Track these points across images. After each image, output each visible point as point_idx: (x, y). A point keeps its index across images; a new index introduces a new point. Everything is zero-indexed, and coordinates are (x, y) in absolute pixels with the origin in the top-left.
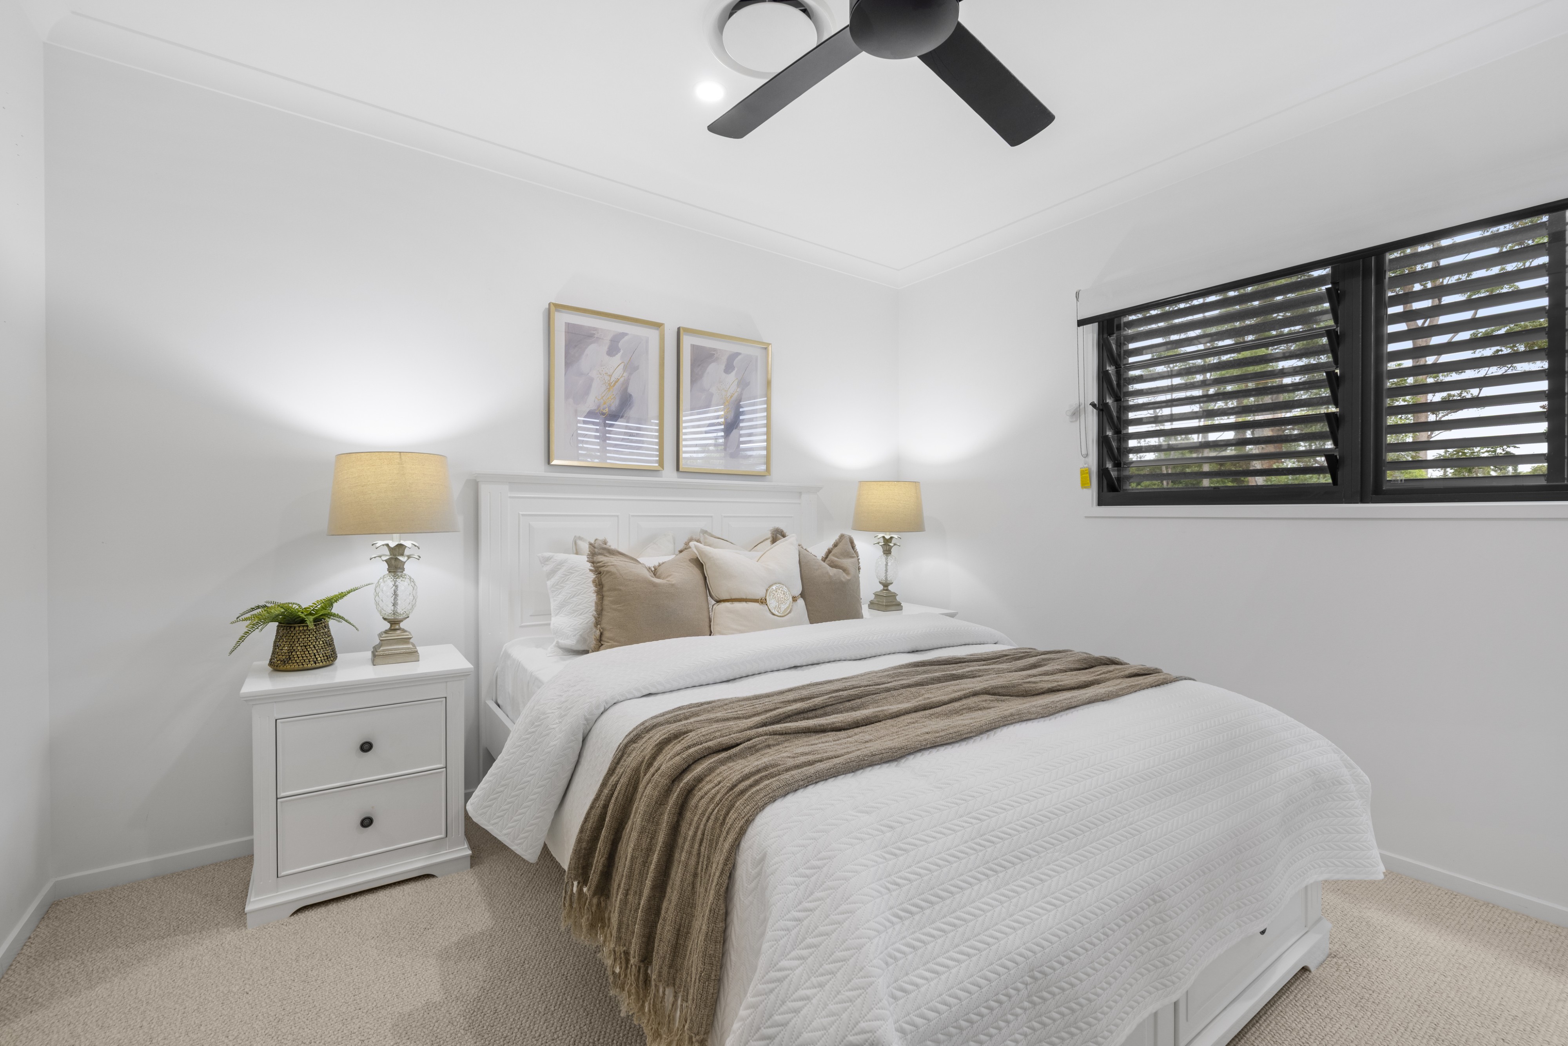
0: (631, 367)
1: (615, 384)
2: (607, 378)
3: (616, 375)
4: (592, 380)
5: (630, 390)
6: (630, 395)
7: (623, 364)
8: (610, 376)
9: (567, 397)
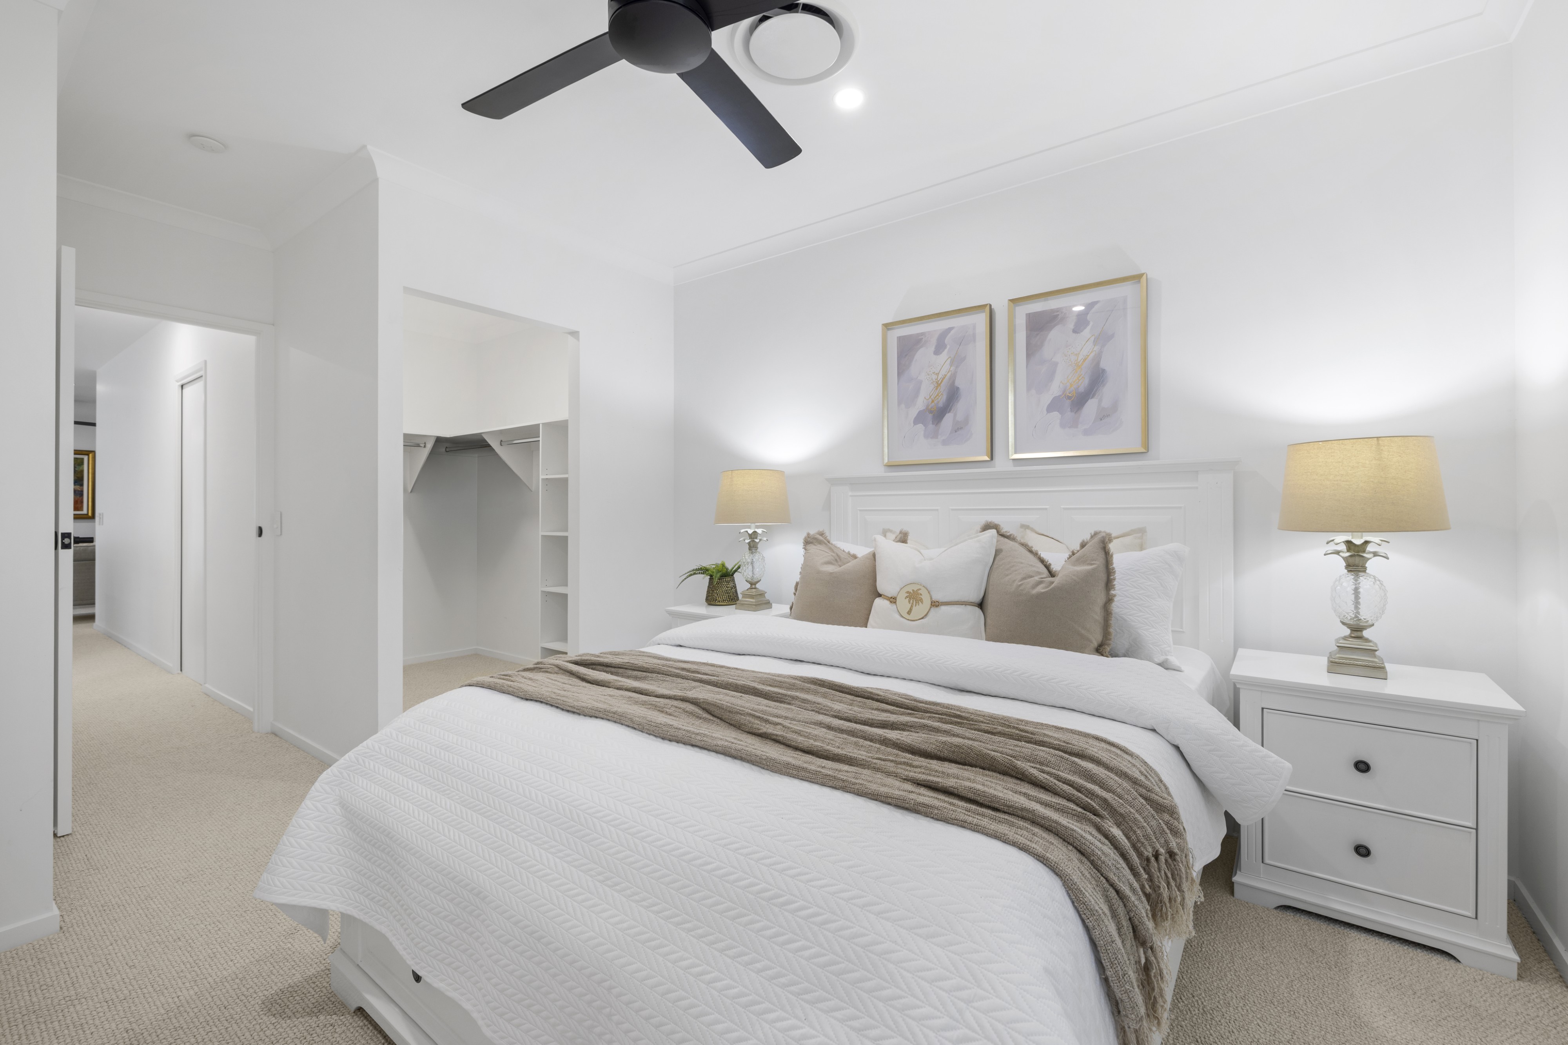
0: (957, 361)
1: (942, 381)
2: (934, 377)
3: (943, 372)
4: (920, 382)
5: (958, 383)
6: (958, 388)
7: (950, 359)
8: (938, 374)
9: (899, 403)
